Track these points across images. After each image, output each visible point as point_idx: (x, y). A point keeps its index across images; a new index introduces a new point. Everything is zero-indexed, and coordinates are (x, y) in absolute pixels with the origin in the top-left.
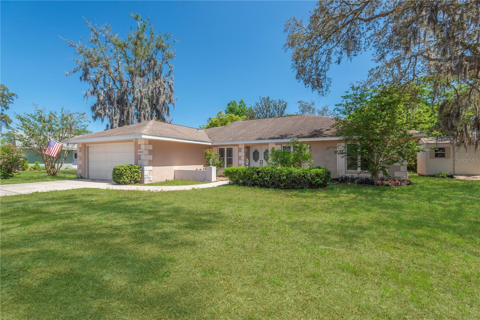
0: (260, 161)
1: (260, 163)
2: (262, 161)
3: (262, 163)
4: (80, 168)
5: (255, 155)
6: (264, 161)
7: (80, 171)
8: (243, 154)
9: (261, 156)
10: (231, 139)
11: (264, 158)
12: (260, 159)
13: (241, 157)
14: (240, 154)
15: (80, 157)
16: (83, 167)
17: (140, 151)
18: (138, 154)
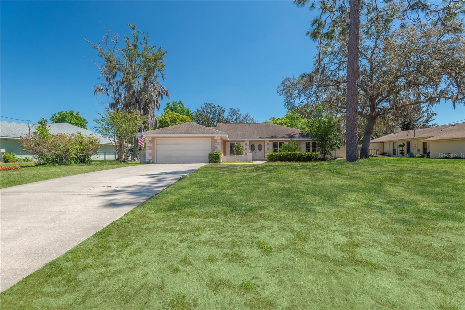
4: (149, 156)
5: (252, 148)
6: (258, 151)
7: (150, 158)
8: (248, 147)
9: (256, 148)
10: (240, 137)
11: (258, 149)
12: (255, 150)
13: (247, 148)
14: (246, 147)
15: (149, 147)
16: (153, 155)
17: (217, 143)
18: (215, 145)
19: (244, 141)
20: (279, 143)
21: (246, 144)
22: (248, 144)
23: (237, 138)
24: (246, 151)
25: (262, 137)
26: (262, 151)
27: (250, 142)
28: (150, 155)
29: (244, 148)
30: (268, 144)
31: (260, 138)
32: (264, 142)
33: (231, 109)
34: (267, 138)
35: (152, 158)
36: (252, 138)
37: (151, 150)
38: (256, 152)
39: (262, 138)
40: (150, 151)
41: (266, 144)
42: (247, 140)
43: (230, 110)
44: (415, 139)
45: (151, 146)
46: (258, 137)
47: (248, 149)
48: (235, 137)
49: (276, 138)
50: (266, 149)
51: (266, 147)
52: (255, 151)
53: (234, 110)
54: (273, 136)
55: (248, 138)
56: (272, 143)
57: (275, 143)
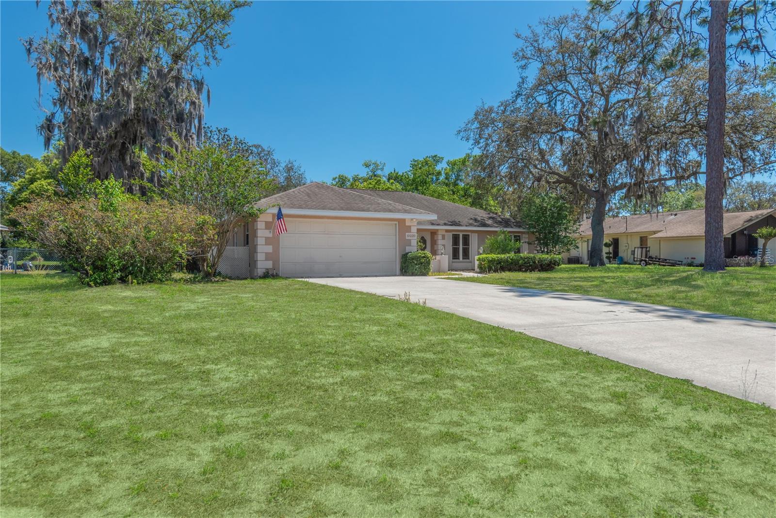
4: (267, 259)
7: (269, 265)
15: (267, 238)
16: (274, 257)
17: (410, 234)
18: (407, 238)
20: (463, 235)
28: (268, 257)
32: (434, 233)
34: (444, 224)
35: (273, 264)
37: (271, 246)
40: (269, 249)
41: (439, 237)
44: (627, 234)
45: (271, 235)
54: (450, 221)
56: (451, 234)
57: (455, 235)
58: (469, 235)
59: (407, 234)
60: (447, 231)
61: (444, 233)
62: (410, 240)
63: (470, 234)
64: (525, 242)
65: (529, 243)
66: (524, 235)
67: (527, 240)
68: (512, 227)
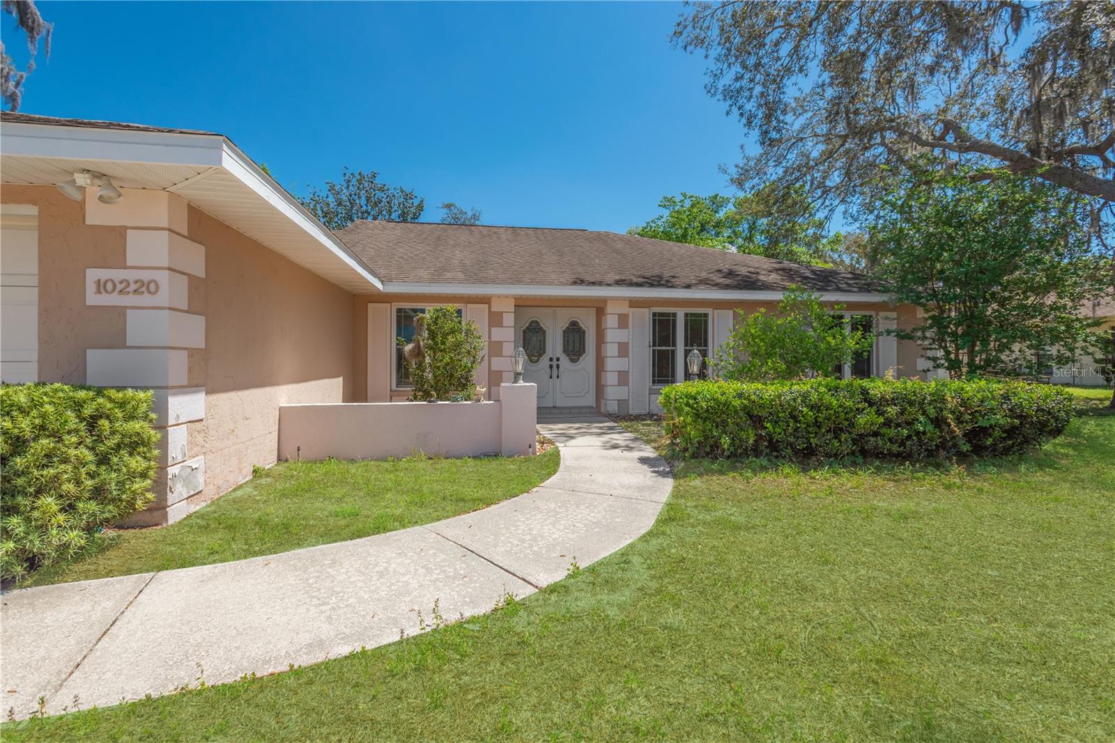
0: (551, 360)
1: (551, 367)
2: (558, 359)
3: (558, 366)
5: (532, 340)
6: (565, 361)
8: (507, 334)
9: (555, 344)
10: (460, 275)
11: (565, 351)
12: (549, 352)
13: (500, 344)
14: (498, 334)
17: (117, 274)
18: (92, 299)
19: (485, 300)
20: (686, 315)
21: (495, 320)
22: (509, 319)
23: (437, 277)
24: (497, 363)
25: (589, 278)
26: (588, 360)
27: (521, 305)
29: (483, 343)
30: (623, 321)
31: (579, 282)
32: (599, 308)
33: (449, 206)
34: (619, 283)
36: (533, 282)
38: (554, 366)
39: (594, 283)
41: (611, 321)
42: (505, 292)
43: (445, 210)
46: (568, 277)
47: (508, 349)
48: (423, 273)
49: (668, 284)
50: (611, 350)
51: (614, 335)
52: (545, 361)
53: (462, 212)
54: (648, 274)
55: (503, 282)
56: (646, 314)
57: (661, 314)
58: (706, 315)
59: (93, 275)
60: (634, 303)
61: (625, 309)
62: (121, 312)
63: (709, 311)
64: (889, 332)
65: (902, 336)
66: (882, 314)
67: (894, 327)
68: (839, 289)
